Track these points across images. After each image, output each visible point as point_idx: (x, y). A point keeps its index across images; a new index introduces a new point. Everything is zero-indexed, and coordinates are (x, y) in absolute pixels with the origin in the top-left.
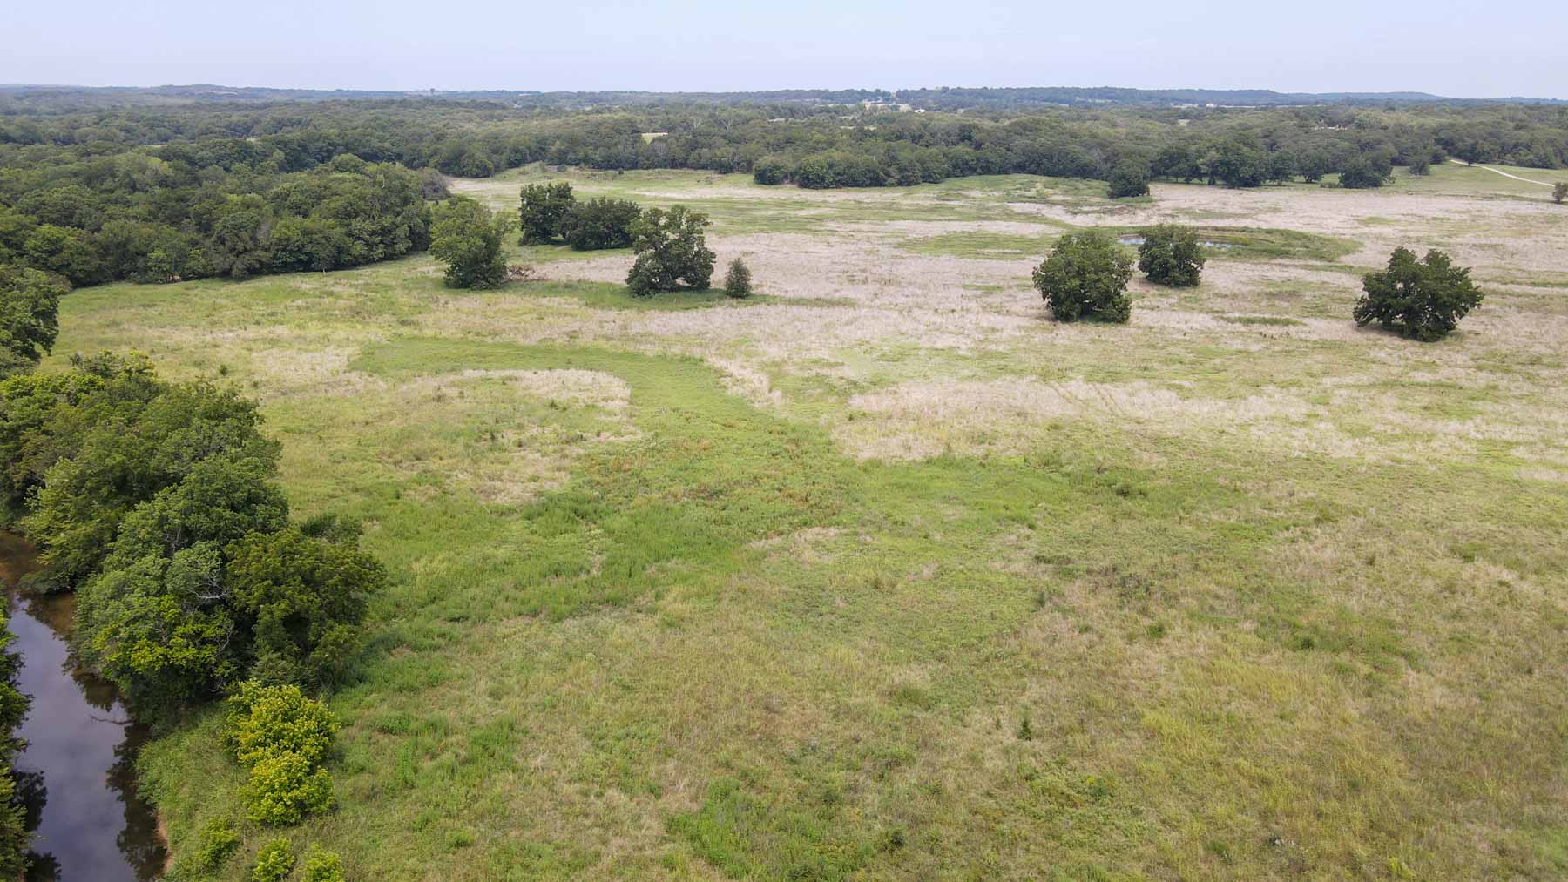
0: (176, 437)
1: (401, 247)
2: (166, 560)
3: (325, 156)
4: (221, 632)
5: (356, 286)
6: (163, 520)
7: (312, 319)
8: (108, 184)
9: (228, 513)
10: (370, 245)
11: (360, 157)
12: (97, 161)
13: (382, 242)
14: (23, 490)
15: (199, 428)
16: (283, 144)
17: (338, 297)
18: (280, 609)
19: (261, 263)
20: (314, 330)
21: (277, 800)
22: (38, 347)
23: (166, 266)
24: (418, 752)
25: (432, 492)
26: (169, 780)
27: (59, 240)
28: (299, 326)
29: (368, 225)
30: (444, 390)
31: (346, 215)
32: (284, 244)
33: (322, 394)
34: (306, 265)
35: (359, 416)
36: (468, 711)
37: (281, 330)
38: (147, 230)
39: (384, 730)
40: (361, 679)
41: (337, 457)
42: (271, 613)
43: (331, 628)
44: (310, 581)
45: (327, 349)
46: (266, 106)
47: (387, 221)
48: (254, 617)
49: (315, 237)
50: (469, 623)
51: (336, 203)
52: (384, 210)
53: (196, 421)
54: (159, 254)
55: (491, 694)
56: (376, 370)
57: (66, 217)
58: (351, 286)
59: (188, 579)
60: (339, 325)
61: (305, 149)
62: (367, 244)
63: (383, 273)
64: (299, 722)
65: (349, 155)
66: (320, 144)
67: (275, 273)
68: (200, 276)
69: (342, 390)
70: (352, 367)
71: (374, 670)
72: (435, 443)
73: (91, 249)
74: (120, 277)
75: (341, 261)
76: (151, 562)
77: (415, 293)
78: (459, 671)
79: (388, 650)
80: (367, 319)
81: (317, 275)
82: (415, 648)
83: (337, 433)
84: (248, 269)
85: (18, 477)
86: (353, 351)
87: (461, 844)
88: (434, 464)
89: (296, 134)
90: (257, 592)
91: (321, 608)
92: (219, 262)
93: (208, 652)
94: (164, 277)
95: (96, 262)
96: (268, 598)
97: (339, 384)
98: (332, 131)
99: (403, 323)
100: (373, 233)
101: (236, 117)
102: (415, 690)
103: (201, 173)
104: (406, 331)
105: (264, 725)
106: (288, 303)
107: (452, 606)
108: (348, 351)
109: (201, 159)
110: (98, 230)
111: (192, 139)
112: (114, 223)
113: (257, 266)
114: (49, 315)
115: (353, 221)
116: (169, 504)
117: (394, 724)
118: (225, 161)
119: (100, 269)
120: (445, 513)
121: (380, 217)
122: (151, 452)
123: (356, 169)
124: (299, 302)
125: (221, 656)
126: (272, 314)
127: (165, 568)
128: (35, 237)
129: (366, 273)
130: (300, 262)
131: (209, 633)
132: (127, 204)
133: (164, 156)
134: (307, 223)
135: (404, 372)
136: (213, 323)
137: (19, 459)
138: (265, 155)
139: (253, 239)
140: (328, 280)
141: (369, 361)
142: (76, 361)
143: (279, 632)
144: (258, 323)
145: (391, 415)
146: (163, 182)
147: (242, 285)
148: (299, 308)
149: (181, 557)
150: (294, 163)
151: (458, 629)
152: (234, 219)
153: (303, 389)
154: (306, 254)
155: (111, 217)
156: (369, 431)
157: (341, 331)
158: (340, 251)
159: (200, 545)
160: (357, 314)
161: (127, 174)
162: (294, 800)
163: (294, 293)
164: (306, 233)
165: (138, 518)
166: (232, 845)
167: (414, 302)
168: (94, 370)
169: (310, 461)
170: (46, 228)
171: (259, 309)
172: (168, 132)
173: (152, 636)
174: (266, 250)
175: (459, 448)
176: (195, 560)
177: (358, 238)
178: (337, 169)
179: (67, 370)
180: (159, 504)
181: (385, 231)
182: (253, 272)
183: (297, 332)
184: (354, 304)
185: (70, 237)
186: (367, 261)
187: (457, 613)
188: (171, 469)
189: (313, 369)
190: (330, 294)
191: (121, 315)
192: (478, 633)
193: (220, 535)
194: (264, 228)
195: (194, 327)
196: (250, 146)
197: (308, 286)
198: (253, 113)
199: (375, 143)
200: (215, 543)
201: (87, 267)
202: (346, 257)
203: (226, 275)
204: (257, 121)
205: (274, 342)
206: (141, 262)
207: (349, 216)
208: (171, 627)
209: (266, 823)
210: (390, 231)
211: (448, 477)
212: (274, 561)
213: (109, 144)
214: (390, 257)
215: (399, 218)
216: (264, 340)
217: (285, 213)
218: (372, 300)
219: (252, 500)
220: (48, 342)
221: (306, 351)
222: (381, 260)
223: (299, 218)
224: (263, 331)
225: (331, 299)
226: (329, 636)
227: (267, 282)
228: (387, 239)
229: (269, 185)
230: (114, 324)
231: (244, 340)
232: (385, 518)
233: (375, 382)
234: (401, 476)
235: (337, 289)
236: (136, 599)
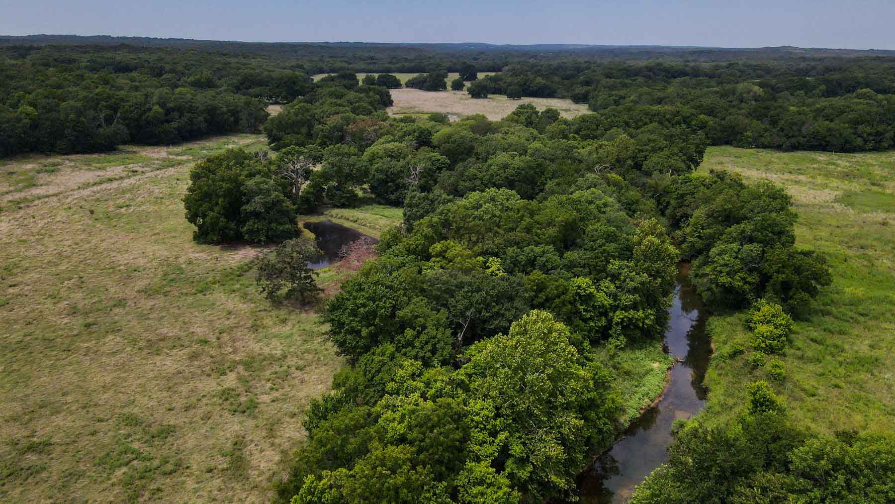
0: (754, 202)
1: (885, 144)
2: (740, 247)
3: (851, 89)
4: (754, 281)
5: (850, 162)
6: (743, 232)
7: (820, 175)
8: (731, 98)
9: (770, 235)
10: (866, 141)
11: (874, 91)
12: (727, 87)
13: (873, 140)
14: (679, 220)
15: (764, 201)
16: (826, 82)
17: (838, 166)
18: (781, 277)
19: (799, 143)
20: (819, 180)
21: (763, 342)
22: (692, 167)
23: (750, 140)
24: (827, 352)
25: (865, 263)
26: (718, 330)
27: (706, 122)
28: (812, 177)
29: (868, 129)
30: (888, 220)
31: (857, 122)
32: (815, 135)
33: (817, 210)
34: (823, 147)
35: (834, 223)
36: (856, 348)
37: (801, 178)
38: (747, 121)
39: (812, 340)
40: (807, 320)
41: (817, 237)
42: (778, 278)
43: (800, 293)
44: (798, 270)
45: (825, 190)
46: (821, 60)
47: (881, 128)
48: (770, 277)
49: (834, 133)
50: (868, 318)
51: (851, 116)
52: (881, 122)
53: (764, 198)
54: (749, 133)
55: (870, 346)
56: (851, 204)
57: (711, 112)
58: (848, 161)
59: (748, 255)
60: (834, 180)
61: (840, 85)
62: (865, 140)
63: (870, 158)
64: (779, 319)
65: (869, 90)
66: (850, 82)
67: (805, 150)
68: (765, 147)
69: (827, 210)
70: (836, 200)
71: (815, 319)
72: (874, 243)
73: (719, 128)
74: (728, 143)
75: (846, 148)
76: (735, 246)
77: (886, 170)
78: (857, 333)
79: (823, 315)
80: (852, 179)
81: (828, 154)
82: (836, 318)
83: (820, 228)
84: (791, 146)
85: (679, 214)
86: (839, 193)
87: (837, 386)
88: (871, 252)
89: (837, 76)
90: (775, 268)
91: (798, 283)
92: (777, 140)
93: (746, 287)
94: (748, 145)
95: (719, 134)
96: (778, 272)
97: (827, 207)
98: (860, 75)
99: (873, 184)
100: (870, 134)
101: (803, 65)
102: (832, 333)
103: (777, 95)
104: (875, 188)
105: (764, 316)
106: (808, 165)
107: (860, 309)
108: (836, 193)
109: (778, 88)
110: (724, 119)
111: (775, 77)
112: (732, 117)
113: (797, 145)
114: (701, 153)
115: (860, 127)
116: (747, 227)
117: (818, 339)
118: (792, 89)
119: (719, 138)
120: (869, 273)
121: (877, 125)
122: (742, 207)
123: (870, 98)
124: (815, 166)
125: (751, 290)
126: (799, 170)
127: (739, 250)
128: (697, 120)
129: (859, 157)
130: (820, 145)
131: (749, 279)
132: (739, 109)
133: (761, 85)
134: (832, 125)
135: (867, 209)
136: (767, 170)
137: (681, 207)
138: (814, 88)
139: (800, 131)
140: (835, 157)
141: (847, 199)
142: (712, 171)
143: (778, 287)
144: (790, 173)
145: (853, 226)
146: (757, 99)
147: (786, 154)
148: (814, 168)
149: (747, 247)
150: (831, 92)
151: (862, 319)
152: (791, 119)
153: (807, 206)
154: (826, 141)
155: (730, 114)
156: (839, 231)
157: (835, 183)
158: (847, 142)
159: (755, 244)
160: (846, 176)
161: (741, 94)
162: (770, 344)
163: (814, 161)
164: (829, 130)
165: (734, 229)
166: (741, 352)
167: (884, 174)
168: (718, 176)
169: (804, 236)
170: (702, 116)
171: (792, 166)
172: (763, 73)
173: (728, 273)
174: (804, 137)
175: (888, 248)
176: (754, 249)
177: (859, 136)
178: (858, 97)
179: (706, 174)
180: (743, 225)
181: (878, 134)
182: (794, 148)
183: (810, 180)
184: (846, 170)
185: (711, 121)
186: (862, 150)
187: (863, 312)
188: (749, 215)
189: (815, 198)
190: (834, 164)
191: (725, 160)
192: (871, 323)
193: (765, 242)
194: (806, 125)
195: (758, 170)
196: (808, 82)
197: (822, 159)
198: (813, 63)
199: (887, 83)
200: (762, 245)
201: (715, 136)
202: (848, 146)
203: (779, 148)
204: (813, 68)
205: (797, 182)
206: (739, 137)
207: (858, 123)
208: (736, 272)
209: (756, 349)
210: (881, 134)
211: (877, 259)
212: (784, 257)
213: (733, 78)
214: (876, 149)
215: (889, 127)
216: (792, 180)
217: (820, 119)
218: (858, 170)
219: (780, 233)
220: (697, 164)
221: (813, 189)
222: (870, 150)
223: (827, 122)
224: (793, 177)
225: (833, 167)
226: (798, 296)
227: (799, 154)
228: (878, 139)
229: (814, 104)
230: (722, 163)
231: (782, 179)
232: (836, 267)
233: (848, 209)
234: (850, 253)
235: (839, 162)
236: (726, 257)
